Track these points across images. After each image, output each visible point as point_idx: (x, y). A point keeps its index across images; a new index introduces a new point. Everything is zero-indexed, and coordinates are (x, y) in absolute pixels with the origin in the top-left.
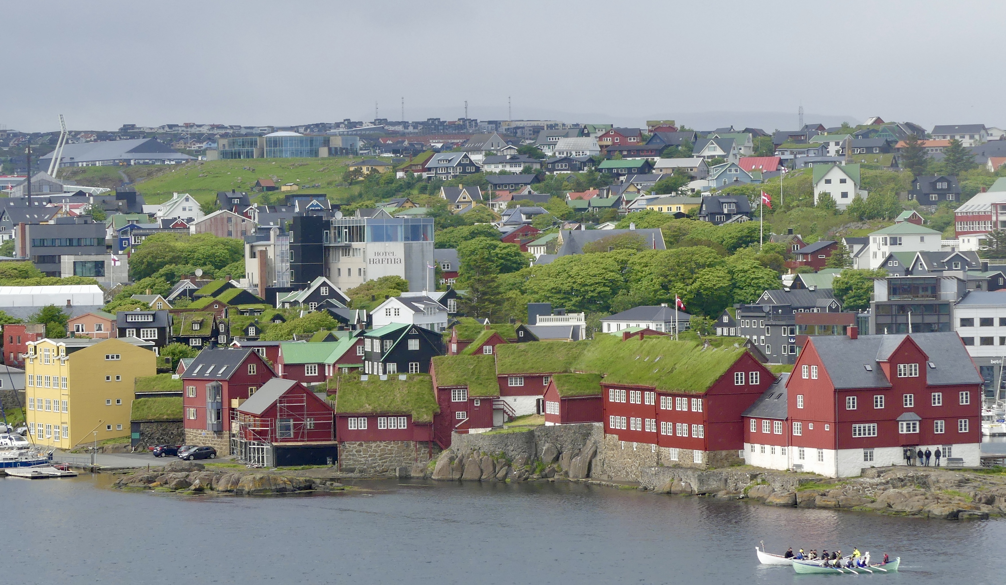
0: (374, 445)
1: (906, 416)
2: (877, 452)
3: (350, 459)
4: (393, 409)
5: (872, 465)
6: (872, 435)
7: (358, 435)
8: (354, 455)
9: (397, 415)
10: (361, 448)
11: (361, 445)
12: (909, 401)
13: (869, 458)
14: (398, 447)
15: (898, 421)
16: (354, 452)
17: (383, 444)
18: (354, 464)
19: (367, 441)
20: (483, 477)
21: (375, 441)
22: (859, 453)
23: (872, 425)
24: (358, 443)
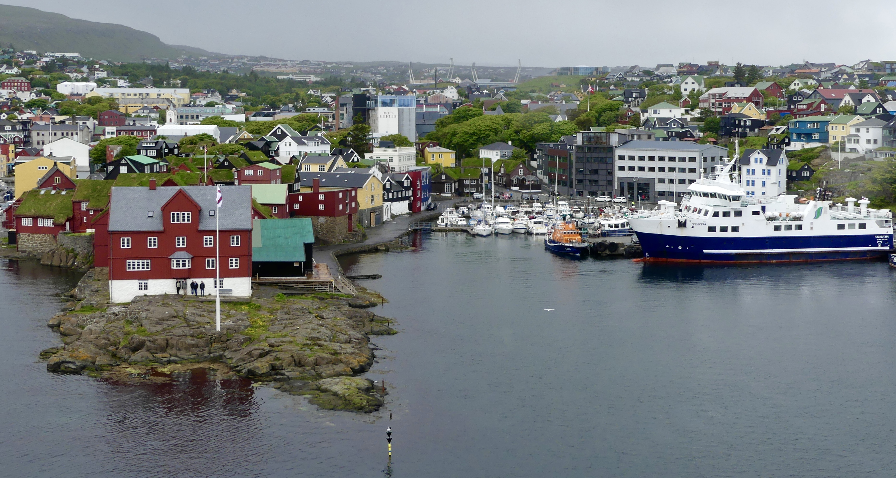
0: (36, 236)
1: (177, 254)
2: (151, 282)
3: (23, 244)
4: (46, 214)
5: (146, 294)
6: (145, 269)
7: (27, 229)
8: (25, 242)
9: (49, 217)
10: (29, 238)
11: (29, 236)
12: (181, 242)
13: (143, 287)
14: (50, 238)
15: (171, 259)
16: (25, 240)
17: (41, 235)
18: (25, 248)
19: (33, 233)
20: (61, 265)
21: (37, 234)
22: (134, 283)
23: (145, 261)
24: (28, 234)
